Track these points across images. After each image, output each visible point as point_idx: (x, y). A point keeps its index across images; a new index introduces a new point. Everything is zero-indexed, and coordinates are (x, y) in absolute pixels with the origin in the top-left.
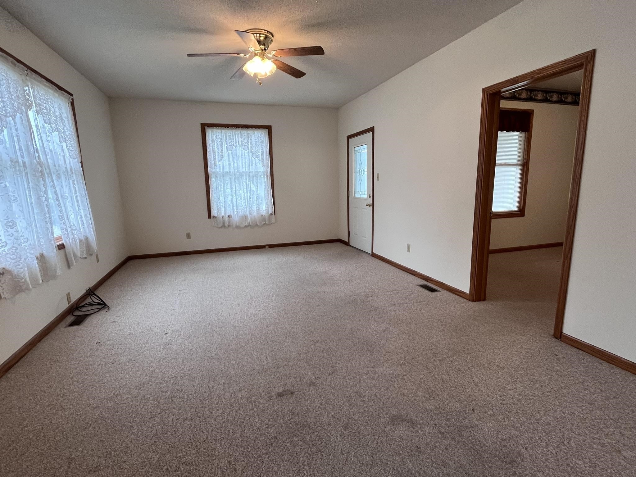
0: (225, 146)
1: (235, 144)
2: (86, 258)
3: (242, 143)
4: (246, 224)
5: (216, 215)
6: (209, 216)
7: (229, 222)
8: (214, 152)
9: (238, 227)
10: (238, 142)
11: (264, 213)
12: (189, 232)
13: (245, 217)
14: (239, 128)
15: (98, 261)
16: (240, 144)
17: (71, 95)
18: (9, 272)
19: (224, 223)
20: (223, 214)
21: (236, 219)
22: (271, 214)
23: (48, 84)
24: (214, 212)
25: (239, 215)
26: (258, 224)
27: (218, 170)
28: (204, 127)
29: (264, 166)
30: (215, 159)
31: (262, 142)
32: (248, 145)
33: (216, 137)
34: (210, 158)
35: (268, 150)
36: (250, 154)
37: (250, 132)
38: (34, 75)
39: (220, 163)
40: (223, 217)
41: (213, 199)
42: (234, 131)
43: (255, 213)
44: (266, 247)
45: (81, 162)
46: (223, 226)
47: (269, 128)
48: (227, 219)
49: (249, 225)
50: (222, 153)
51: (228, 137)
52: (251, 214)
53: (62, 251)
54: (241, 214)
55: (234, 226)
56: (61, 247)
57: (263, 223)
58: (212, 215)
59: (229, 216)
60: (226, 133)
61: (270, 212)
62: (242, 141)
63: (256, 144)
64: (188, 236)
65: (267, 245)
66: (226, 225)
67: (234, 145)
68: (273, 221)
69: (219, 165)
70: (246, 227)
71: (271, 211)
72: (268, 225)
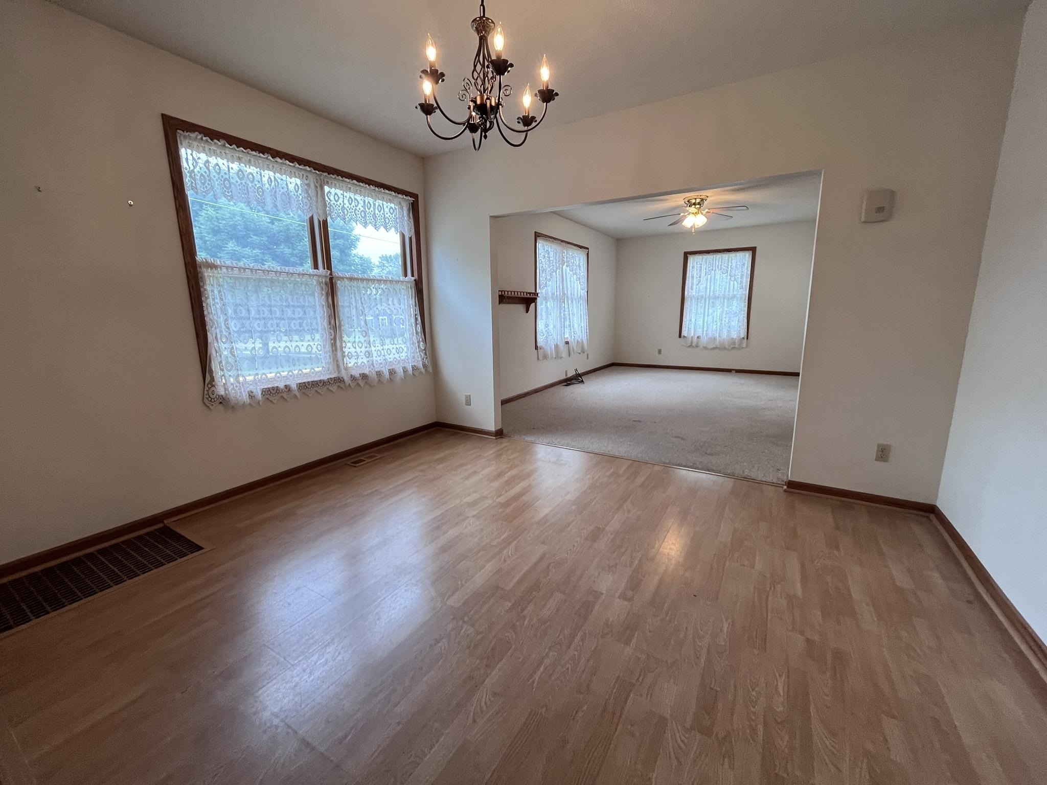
0: (705, 270)
1: (714, 268)
2: (580, 353)
3: (721, 267)
4: (714, 346)
5: (686, 335)
6: (680, 336)
7: (698, 343)
8: (693, 277)
9: (705, 348)
10: (718, 266)
11: (735, 337)
12: (660, 348)
13: (715, 338)
14: (720, 252)
15: (588, 358)
16: (719, 267)
17: (588, 249)
18: (543, 348)
19: (692, 343)
20: (692, 335)
21: (704, 340)
22: (743, 338)
23: (575, 247)
24: (684, 333)
25: (708, 337)
26: (727, 347)
27: (694, 294)
28: (686, 255)
29: (742, 288)
30: (692, 283)
31: (744, 264)
32: (728, 268)
33: (697, 263)
34: (688, 283)
35: (749, 272)
36: (729, 277)
37: (732, 255)
38: (569, 245)
39: (697, 287)
40: (692, 337)
41: (685, 320)
42: (715, 256)
43: (725, 335)
44: (733, 371)
45: (587, 292)
46: (691, 346)
47: (753, 250)
48: (695, 339)
49: (716, 348)
50: (700, 277)
51: (708, 262)
52: (720, 337)
53: (567, 345)
54: (710, 335)
55: (701, 346)
56: (567, 343)
57: (732, 346)
58: (682, 335)
59: (698, 337)
60: (706, 259)
61: (742, 336)
62: (721, 265)
63: (736, 267)
64: (660, 352)
65: (733, 370)
66: (694, 344)
67: (712, 270)
68: (744, 346)
69: (696, 288)
70: (714, 348)
71: (743, 334)
72: (737, 348)
